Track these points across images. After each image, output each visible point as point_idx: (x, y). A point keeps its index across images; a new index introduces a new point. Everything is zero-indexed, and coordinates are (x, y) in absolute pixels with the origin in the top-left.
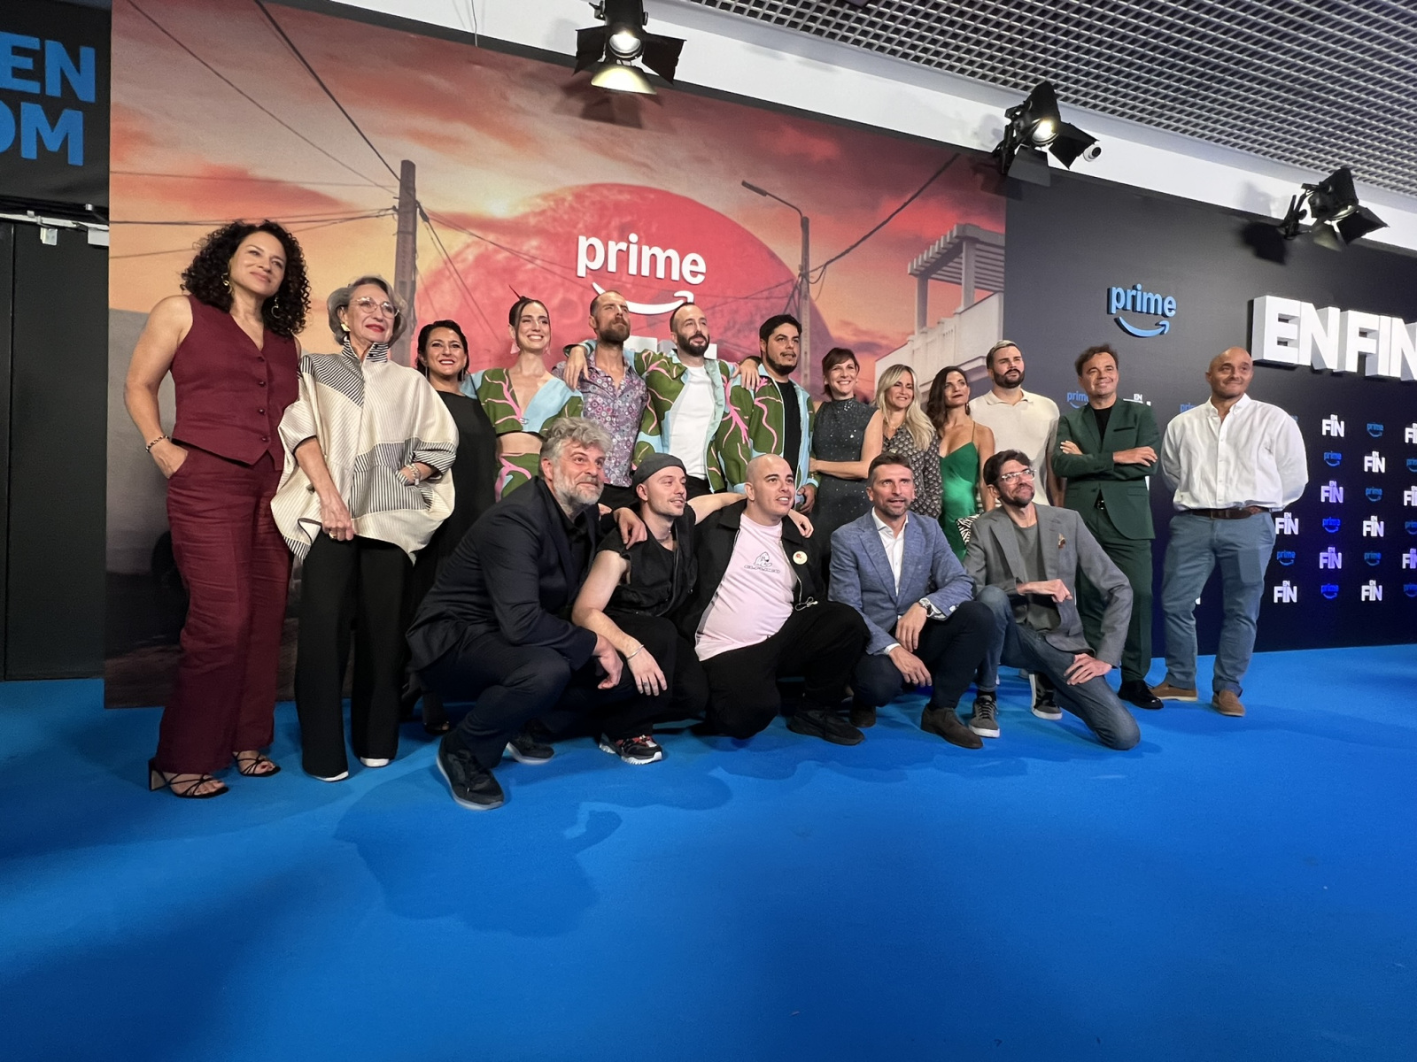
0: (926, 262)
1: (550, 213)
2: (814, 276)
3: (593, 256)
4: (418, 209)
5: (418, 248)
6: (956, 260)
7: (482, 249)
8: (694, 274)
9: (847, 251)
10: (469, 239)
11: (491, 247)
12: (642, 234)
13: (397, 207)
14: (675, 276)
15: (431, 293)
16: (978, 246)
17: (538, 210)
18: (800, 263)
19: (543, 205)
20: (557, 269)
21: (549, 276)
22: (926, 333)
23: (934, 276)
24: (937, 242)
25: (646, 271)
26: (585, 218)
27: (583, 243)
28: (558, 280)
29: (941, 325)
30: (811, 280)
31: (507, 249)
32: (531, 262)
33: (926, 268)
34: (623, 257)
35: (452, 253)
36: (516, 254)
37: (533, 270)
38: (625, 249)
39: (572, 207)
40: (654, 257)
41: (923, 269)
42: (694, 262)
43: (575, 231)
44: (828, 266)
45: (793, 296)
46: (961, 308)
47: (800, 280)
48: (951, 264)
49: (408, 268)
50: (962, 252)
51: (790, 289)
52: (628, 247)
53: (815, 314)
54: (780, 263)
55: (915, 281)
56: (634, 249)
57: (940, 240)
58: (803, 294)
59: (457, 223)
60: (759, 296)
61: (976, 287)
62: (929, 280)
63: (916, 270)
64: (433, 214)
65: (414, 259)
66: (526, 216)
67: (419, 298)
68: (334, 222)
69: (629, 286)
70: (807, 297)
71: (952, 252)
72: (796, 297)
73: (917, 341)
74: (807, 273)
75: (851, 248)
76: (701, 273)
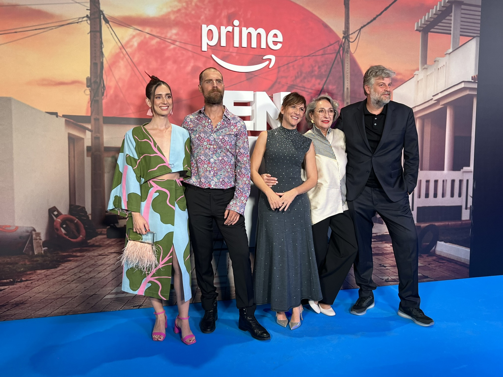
0: (427, 21)
1: (183, 11)
2: (352, 37)
3: (211, 36)
4: (102, 16)
5: (103, 41)
6: (448, 18)
7: (142, 38)
8: (275, 43)
9: (375, 19)
11: (148, 36)
12: (242, 19)
13: (89, 16)
14: (263, 46)
15: (113, 69)
16: (463, 7)
17: (175, 9)
18: (344, 30)
20: (189, 47)
21: (184, 52)
22: (427, 69)
23: (432, 30)
24: (435, 7)
25: (244, 44)
26: (206, 12)
27: (205, 29)
28: (190, 54)
29: (436, 62)
30: (351, 40)
31: (157, 37)
32: (173, 44)
33: (427, 25)
34: (230, 36)
35: (124, 42)
36: (163, 40)
37: (174, 49)
38: (231, 31)
39: (196, 5)
40: (249, 34)
41: (425, 26)
42: (275, 36)
43: (200, 21)
44: (362, 29)
45: (339, 52)
46: (451, 50)
47: (344, 40)
48: (444, 21)
49: (98, 53)
50: (452, 12)
51: (337, 47)
52: (233, 29)
53: (354, 63)
54: (330, 30)
55: (420, 34)
56: (237, 30)
57: (437, 5)
58: (345, 50)
59: (126, 22)
60: (317, 54)
61: (461, 35)
62: (429, 33)
63: (420, 27)
64: (112, 18)
65: (101, 48)
66: (169, 14)
67: (105, 72)
68: (51, 28)
69: (234, 54)
70: (348, 51)
71: (445, 13)
72: (341, 52)
73: (421, 75)
74: (348, 36)
75: (378, 16)
76: (280, 42)
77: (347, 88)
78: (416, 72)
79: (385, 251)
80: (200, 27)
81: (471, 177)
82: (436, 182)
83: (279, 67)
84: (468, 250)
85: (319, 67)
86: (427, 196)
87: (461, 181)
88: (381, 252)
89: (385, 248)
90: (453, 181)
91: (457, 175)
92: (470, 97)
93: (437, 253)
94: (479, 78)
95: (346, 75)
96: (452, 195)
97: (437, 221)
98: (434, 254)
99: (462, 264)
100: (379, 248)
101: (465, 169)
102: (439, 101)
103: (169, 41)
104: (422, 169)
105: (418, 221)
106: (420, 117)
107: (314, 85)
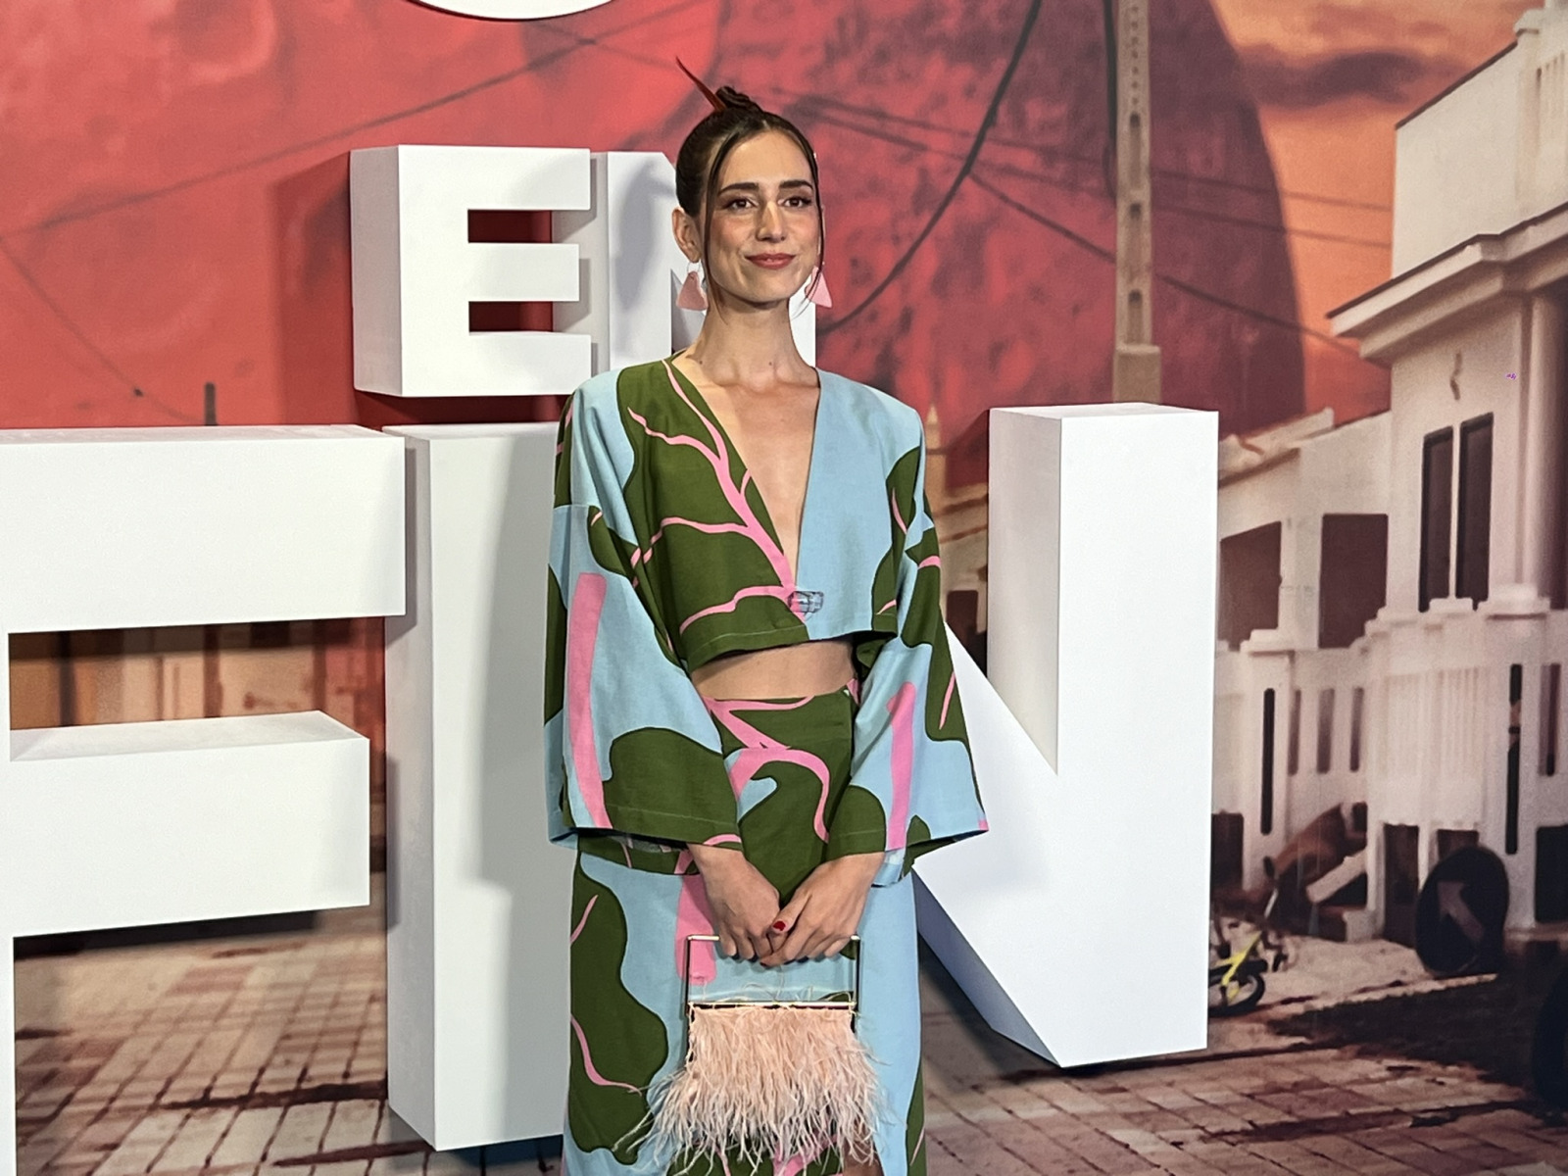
73: (1553, 33)
77: (1135, 120)
78: (1528, 19)
79: (1355, 1106)
88: (1334, 1114)
89: (1356, 1089)
95: (1123, 36)
100: (1326, 1085)
104: (1558, 604)
105: (1538, 917)
106: (1549, 291)
107: (940, 101)
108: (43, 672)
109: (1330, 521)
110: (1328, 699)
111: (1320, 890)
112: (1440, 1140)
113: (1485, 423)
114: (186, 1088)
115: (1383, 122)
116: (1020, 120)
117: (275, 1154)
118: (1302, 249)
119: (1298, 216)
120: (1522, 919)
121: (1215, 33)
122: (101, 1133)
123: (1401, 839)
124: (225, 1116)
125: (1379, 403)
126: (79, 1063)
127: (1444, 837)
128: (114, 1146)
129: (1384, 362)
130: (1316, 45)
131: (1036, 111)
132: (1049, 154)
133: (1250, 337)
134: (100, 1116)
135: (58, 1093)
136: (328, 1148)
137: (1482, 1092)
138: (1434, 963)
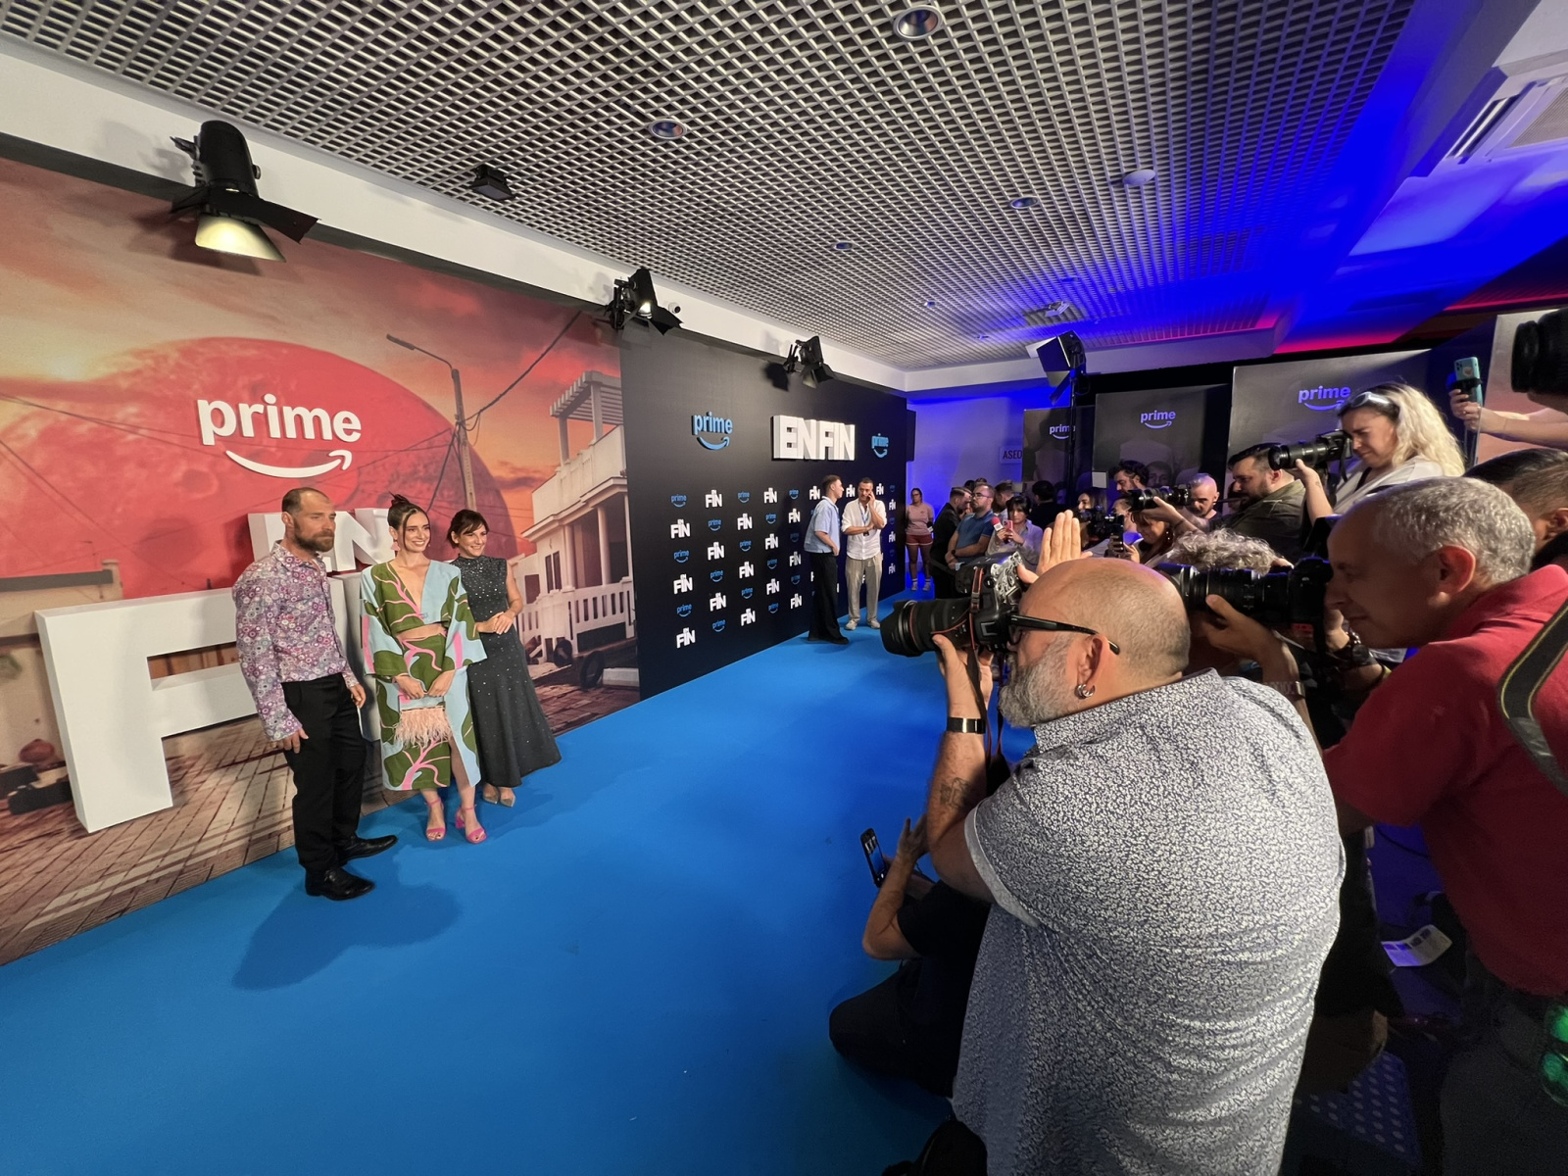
0: (564, 404)
1: (148, 374)
2: (469, 424)
3: (220, 420)
6: (587, 401)
7: (50, 422)
8: (349, 432)
9: (497, 399)
10: (26, 411)
11: (64, 417)
12: (279, 393)
14: (328, 435)
16: (602, 389)
17: (129, 369)
18: (456, 412)
19: (138, 364)
20: (175, 439)
21: (163, 447)
22: (570, 464)
23: (571, 416)
24: (571, 387)
25: (291, 433)
26: (202, 378)
27: (205, 408)
28: (178, 450)
29: (580, 456)
30: (468, 428)
31: (91, 420)
32: (135, 433)
33: (564, 409)
34: (260, 421)
36: (109, 425)
37: (138, 442)
38: (261, 411)
39: (179, 366)
40: (299, 419)
41: (562, 410)
42: (347, 420)
43: (190, 393)
44: (481, 414)
45: (452, 444)
46: (594, 441)
47: (457, 428)
48: (583, 405)
50: (590, 394)
51: (449, 437)
52: (265, 409)
53: (475, 458)
54: (437, 414)
55: (557, 421)
56: (273, 412)
57: (573, 385)
58: (462, 441)
60: (419, 447)
61: (604, 422)
62: (568, 419)
63: (557, 412)
66: (113, 377)
69: (273, 449)
70: (465, 444)
71: (582, 396)
72: (456, 444)
73: (563, 471)
74: (463, 421)
75: (501, 396)
76: (357, 431)
77: (471, 494)
78: (558, 469)
80: (192, 404)
81: (631, 588)
82: (595, 599)
83: (359, 468)
84: (636, 671)
85: (425, 466)
86: (586, 618)
87: (621, 594)
90: (613, 596)
91: (616, 588)
92: (621, 495)
93: (605, 683)
94: (627, 474)
95: (466, 476)
96: (614, 612)
97: (601, 645)
98: (601, 685)
99: (632, 689)
101: (625, 579)
102: (587, 502)
103: (123, 427)
104: (577, 587)
105: (580, 650)
106: (568, 524)
107: (421, 492)
108: (161, 662)
109: (526, 577)
110: (530, 614)
111: (532, 655)
112: (563, 700)
113: (558, 553)
114: (229, 760)
115: (529, 492)
116: (442, 495)
117: (258, 771)
118: (513, 520)
119: (511, 513)
120: (576, 653)
121: (488, 474)
122: (200, 779)
123: (549, 641)
124: (241, 766)
125: (535, 551)
126: (189, 763)
127: (558, 639)
128: (203, 782)
129: (535, 542)
130: (512, 476)
131: (446, 493)
132: (450, 503)
133: (504, 540)
134: (197, 775)
135: (182, 772)
136: (276, 765)
137: (572, 688)
138: (558, 665)
